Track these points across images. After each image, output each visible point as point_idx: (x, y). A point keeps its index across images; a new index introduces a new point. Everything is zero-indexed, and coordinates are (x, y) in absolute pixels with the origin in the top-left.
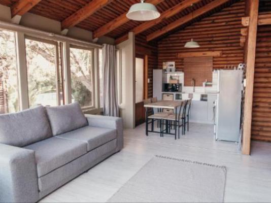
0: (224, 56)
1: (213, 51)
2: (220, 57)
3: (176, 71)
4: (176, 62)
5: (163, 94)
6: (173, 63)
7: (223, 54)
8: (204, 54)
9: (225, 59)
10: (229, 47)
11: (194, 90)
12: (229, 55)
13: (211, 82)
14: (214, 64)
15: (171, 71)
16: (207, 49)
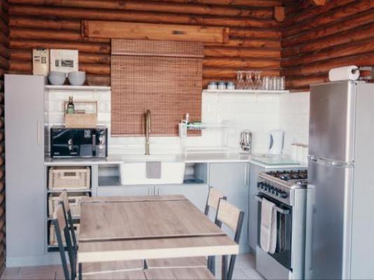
0: (234, 43)
1: (204, 26)
2: (223, 46)
3: (86, 83)
4: (81, 53)
5: (49, 168)
6: (73, 55)
7: (231, 37)
8: (175, 33)
9: (234, 53)
10: (246, 18)
11: (147, 146)
12: (247, 43)
13: (199, 121)
14: (205, 67)
15: (67, 82)
16: (186, 19)
